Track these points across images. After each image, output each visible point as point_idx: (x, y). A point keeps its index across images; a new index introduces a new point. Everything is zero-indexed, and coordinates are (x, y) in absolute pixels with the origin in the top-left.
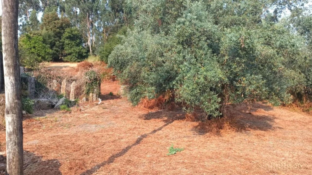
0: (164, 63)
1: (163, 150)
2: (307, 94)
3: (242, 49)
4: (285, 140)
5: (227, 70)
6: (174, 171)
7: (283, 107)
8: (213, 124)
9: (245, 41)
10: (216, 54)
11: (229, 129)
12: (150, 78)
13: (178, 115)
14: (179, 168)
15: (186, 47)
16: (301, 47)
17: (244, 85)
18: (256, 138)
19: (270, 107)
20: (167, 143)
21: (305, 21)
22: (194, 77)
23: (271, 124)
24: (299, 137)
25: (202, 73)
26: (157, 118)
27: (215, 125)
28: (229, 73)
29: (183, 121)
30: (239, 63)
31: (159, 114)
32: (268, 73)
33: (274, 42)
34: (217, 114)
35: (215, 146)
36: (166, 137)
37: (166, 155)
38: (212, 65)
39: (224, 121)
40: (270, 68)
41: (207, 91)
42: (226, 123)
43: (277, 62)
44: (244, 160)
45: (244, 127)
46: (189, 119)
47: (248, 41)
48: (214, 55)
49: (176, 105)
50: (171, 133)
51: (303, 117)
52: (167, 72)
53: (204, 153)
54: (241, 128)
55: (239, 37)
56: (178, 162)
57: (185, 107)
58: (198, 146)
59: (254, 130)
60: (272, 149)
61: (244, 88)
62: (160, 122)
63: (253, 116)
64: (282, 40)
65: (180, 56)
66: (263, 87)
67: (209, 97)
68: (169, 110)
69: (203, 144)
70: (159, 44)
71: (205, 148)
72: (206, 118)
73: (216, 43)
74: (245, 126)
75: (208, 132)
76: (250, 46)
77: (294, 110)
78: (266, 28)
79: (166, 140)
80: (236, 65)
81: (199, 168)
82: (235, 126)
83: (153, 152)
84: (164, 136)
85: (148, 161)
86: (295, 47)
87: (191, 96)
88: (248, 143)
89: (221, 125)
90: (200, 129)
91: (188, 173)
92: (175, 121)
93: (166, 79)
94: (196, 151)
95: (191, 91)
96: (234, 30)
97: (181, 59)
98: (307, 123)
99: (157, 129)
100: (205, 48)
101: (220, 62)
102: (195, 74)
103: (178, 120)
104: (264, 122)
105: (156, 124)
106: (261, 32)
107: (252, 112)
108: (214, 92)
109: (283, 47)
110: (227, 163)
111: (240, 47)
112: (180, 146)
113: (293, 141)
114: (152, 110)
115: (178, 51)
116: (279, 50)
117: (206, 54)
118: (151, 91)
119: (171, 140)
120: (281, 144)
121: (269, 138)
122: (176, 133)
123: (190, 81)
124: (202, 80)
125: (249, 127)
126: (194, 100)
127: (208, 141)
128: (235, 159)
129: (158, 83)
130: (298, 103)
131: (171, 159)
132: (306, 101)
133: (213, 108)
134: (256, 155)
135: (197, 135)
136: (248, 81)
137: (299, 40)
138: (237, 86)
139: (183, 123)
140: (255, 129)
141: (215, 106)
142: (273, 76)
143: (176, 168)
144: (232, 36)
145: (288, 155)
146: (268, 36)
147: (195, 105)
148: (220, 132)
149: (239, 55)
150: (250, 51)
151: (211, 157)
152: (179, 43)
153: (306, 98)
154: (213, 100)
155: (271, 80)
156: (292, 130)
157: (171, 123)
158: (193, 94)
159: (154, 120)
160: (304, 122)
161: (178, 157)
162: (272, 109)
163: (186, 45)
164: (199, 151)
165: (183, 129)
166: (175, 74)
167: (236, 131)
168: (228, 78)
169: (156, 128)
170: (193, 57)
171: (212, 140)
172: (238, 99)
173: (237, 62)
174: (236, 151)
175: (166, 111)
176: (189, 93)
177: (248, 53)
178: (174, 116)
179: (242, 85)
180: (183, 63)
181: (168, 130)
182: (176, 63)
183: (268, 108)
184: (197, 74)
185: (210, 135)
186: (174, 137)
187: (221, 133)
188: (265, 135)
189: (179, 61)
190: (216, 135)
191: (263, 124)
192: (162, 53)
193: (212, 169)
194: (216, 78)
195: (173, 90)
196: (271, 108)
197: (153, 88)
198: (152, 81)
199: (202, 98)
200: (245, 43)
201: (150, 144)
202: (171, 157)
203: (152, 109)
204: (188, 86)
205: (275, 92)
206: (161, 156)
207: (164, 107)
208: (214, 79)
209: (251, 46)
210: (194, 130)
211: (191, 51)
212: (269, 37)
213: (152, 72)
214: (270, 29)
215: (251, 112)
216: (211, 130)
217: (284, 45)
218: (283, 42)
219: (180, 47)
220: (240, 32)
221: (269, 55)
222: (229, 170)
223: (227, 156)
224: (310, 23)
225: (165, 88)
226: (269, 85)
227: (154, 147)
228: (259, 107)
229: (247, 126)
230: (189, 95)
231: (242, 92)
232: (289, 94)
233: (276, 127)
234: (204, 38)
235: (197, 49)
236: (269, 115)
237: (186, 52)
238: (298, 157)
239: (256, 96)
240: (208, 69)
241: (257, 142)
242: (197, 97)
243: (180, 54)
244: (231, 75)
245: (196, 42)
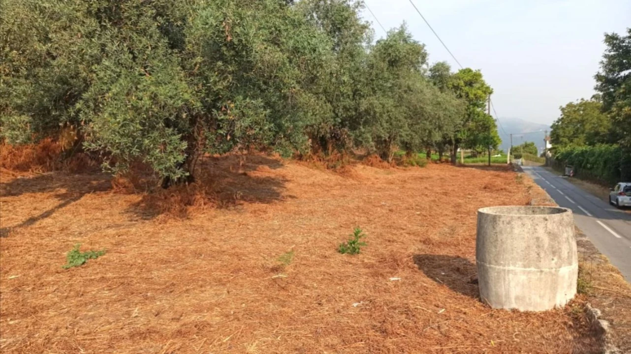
0: (54, 58)
1: (54, 260)
2: (334, 140)
3: (228, 45)
4: (297, 217)
5: (200, 86)
6: (79, 299)
7: (299, 162)
8: (173, 196)
9: (232, 28)
10: (177, 51)
11: (205, 204)
12: (14, 93)
13: (94, 182)
14: (94, 291)
15: (109, 26)
16: (325, 55)
17: (231, 117)
18: (251, 217)
19: (279, 161)
20: (66, 243)
21: (335, 11)
22: (128, 94)
23: (278, 191)
24: (320, 209)
25: (146, 87)
26: (39, 192)
27: (176, 198)
28: (203, 91)
29: (107, 194)
30: (222, 72)
31: (44, 182)
32: (275, 97)
33: (284, 40)
34: (179, 174)
35: (175, 239)
36: (62, 230)
37: (59, 270)
38: (170, 72)
39: (195, 189)
40: (278, 88)
41: (157, 126)
42: (198, 193)
43: (288, 77)
44: (229, 258)
45: (233, 199)
46: (120, 188)
47: (238, 30)
48: (173, 52)
49: (89, 162)
50: (75, 221)
51: (327, 177)
52: (63, 81)
53: (150, 255)
54: (226, 201)
55: (222, 19)
56: (92, 280)
57: (108, 162)
58: (138, 242)
59: (250, 203)
60: (277, 233)
61: (232, 124)
62: (47, 198)
63: (250, 178)
64: (298, 38)
65: (92, 45)
66: (265, 122)
67: (162, 140)
68: (73, 171)
69: (150, 237)
70: (36, 8)
71: (155, 244)
72: (159, 186)
73: (177, 26)
74: (234, 196)
75: (162, 213)
76: (242, 40)
77: (315, 166)
78: (272, 12)
79: (63, 237)
80: (217, 76)
81: (138, 284)
82: (216, 198)
83: (27, 266)
84: (57, 230)
85: (12, 288)
86: (317, 53)
87: (122, 136)
88: (237, 226)
89: (190, 197)
90: (145, 209)
91: (114, 297)
92: (86, 194)
93: (60, 98)
94: (135, 252)
95: (120, 125)
96: (213, 4)
97: (96, 52)
98: (331, 187)
99: (39, 215)
100: (154, 35)
101: (187, 67)
102: (129, 87)
103: (94, 192)
104: (268, 189)
105: (35, 205)
106: (263, 17)
107: (248, 173)
108: (173, 130)
109: (299, 52)
110: (196, 267)
111: (225, 40)
112: (97, 246)
113: (309, 217)
114: (25, 174)
115: (87, 31)
116: (292, 55)
117: (156, 47)
118: (19, 125)
119: (74, 235)
120: (292, 223)
121: (274, 215)
122: (88, 221)
123: (119, 103)
124: (146, 101)
125: (242, 198)
126: (128, 145)
127: (162, 231)
128: (213, 257)
129: (38, 107)
130: (321, 153)
131: (72, 276)
132: (333, 151)
133: (172, 161)
134: (251, 245)
135: (137, 221)
136: (240, 109)
137: (323, 41)
138: (219, 118)
139: (106, 199)
140: (251, 201)
141: (175, 158)
142: (283, 103)
143: (84, 292)
144: (209, 15)
145: (300, 240)
146: (275, 27)
147: (130, 155)
148: (186, 210)
149: (222, 58)
150: (243, 50)
151: (165, 260)
152: (89, 13)
153: (332, 146)
154: (172, 147)
155: (279, 111)
156: (310, 199)
157: (77, 200)
158: (127, 132)
159: (32, 196)
160: (329, 185)
161: (90, 270)
162: (282, 165)
163: (107, 21)
164: (139, 252)
165: (104, 212)
166: (82, 87)
167: (217, 208)
168: (202, 102)
169: (37, 213)
170: (126, 49)
171: (170, 229)
172: (222, 145)
173: (218, 70)
174: (216, 243)
175: (64, 173)
176: (117, 130)
177: (239, 54)
178: (85, 185)
179: (227, 117)
180: (101, 60)
181: (70, 216)
182: (83, 59)
183: (275, 164)
184: (134, 89)
185: (166, 219)
186: (83, 229)
187: (189, 213)
188: (268, 210)
189: (92, 56)
190: (178, 218)
191: (267, 192)
192: (47, 33)
193: (166, 282)
194: (178, 100)
195: (79, 125)
196: (281, 163)
197: (25, 118)
198: (19, 102)
199: (147, 141)
200: (233, 32)
201: (19, 250)
202: (73, 273)
203: (25, 171)
204: (113, 114)
205: (285, 132)
206: (47, 272)
207: (59, 166)
208: (172, 102)
209: (244, 40)
210: (131, 211)
211: (120, 35)
212: (276, 29)
213: (18, 77)
214: (278, 15)
215: (246, 172)
216: (169, 208)
217: (300, 46)
218: (298, 42)
219: (92, 23)
220: (224, 9)
221: (276, 63)
222: (200, 279)
223: (197, 254)
224: (342, 16)
225: (57, 119)
226: (275, 119)
227: (30, 255)
228: (261, 163)
229: (238, 197)
230: (117, 133)
231: (229, 131)
232: (307, 137)
233: (287, 196)
234: (151, 12)
235: (134, 34)
236: (277, 175)
237: (109, 37)
238: (315, 241)
239: (254, 139)
240: (161, 80)
241: (253, 224)
242: (134, 138)
243: (93, 40)
244: (208, 97)
245: (133, 18)
